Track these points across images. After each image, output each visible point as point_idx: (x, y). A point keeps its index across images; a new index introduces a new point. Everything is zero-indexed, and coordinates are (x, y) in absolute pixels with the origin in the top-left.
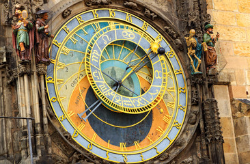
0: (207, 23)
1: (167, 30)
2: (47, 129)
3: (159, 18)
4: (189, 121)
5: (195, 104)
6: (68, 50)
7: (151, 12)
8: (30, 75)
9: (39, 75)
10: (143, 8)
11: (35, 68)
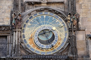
0: (75, 13)
1: (62, 16)
2: (19, 46)
3: (59, 13)
6: (30, 24)
7: (57, 11)
8: (16, 32)
10: (54, 11)
11: (17, 30)
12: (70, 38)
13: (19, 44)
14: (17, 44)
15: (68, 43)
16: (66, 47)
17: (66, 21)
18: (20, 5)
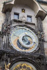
1: (35, 31)
2: (7, 44)
3: (33, 29)
4: (38, 47)
5: (39, 44)
6: (15, 33)
9: (7, 35)
10: (30, 27)
11: (6, 34)
12: (40, 45)
13: (7, 43)
14: (6, 42)
15: (38, 48)
16: (37, 50)
17: (37, 35)
18: (9, 20)
